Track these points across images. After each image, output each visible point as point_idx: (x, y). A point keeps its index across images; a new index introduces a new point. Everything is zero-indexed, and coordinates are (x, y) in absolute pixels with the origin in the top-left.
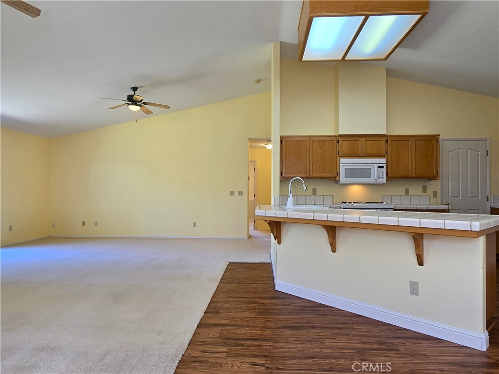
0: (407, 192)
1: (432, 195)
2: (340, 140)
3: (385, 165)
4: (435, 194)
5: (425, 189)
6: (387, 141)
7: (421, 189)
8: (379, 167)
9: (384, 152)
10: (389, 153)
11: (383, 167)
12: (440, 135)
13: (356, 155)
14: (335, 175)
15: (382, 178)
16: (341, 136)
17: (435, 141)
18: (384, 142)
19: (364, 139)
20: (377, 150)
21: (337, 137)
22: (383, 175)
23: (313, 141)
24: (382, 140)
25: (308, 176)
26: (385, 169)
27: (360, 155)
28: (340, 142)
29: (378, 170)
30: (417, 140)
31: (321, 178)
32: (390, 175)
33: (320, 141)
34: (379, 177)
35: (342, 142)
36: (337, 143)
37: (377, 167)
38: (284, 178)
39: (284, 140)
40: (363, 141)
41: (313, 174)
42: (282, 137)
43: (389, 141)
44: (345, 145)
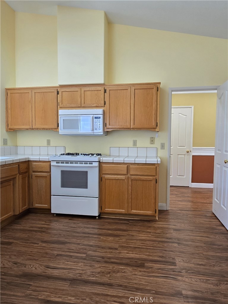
0: (135, 143)
1: (159, 147)
2: (60, 90)
4: (163, 146)
5: (152, 141)
6: (105, 91)
7: (148, 140)
8: (96, 118)
9: (103, 102)
10: (107, 103)
11: (100, 118)
12: (160, 83)
13: (75, 106)
14: (56, 127)
15: (99, 129)
16: (62, 86)
17: (154, 90)
18: (103, 91)
19: (83, 89)
20: (96, 100)
21: (57, 88)
22: (100, 126)
23: (35, 93)
24: (100, 90)
25: (31, 127)
26: (101, 120)
27: (80, 106)
28: (60, 93)
29: (94, 121)
30: (136, 89)
31: (44, 129)
32: (108, 126)
33: (41, 92)
34: (96, 128)
35: (62, 93)
36: (58, 94)
37: (94, 118)
38: (10, 129)
39: (9, 92)
40: (83, 92)
41: (35, 125)
42: (7, 89)
43: (108, 91)
44: (64, 96)
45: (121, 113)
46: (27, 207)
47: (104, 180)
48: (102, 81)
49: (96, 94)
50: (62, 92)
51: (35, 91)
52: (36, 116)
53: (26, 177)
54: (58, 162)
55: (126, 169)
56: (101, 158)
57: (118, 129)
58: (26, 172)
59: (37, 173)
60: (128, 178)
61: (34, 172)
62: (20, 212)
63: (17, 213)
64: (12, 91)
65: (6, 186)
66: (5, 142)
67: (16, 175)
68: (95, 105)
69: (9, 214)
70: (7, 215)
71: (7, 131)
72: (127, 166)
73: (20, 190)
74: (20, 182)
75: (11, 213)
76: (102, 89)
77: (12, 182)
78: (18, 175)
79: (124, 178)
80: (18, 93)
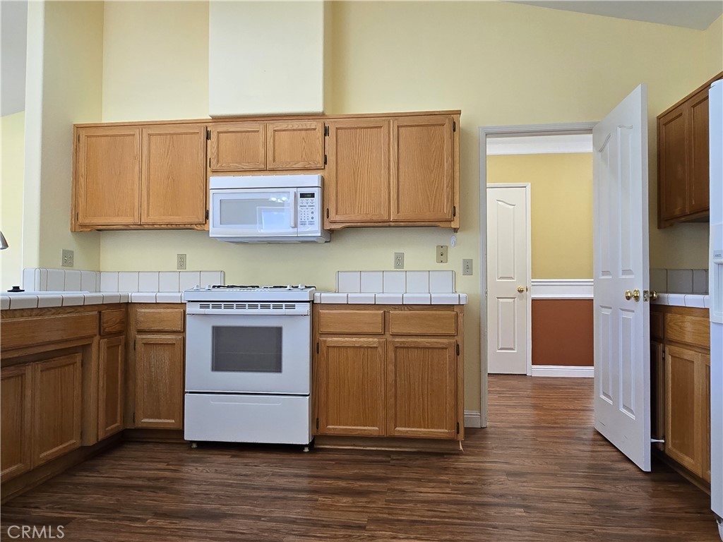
0: (399, 260)
1: (459, 269)
2: (214, 129)
3: (317, 192)
4: (468, 267)
5: (442, 254)
6: (326, 132)
7: (432, 253)
8: (303, 196)
9: (320, 159)
10: (331, 159)
11: (312, 195)
12: (459, 113)
13: (251, 166)
14: (202, 219)
15: (311, 223)
16: (217, 120)
17: (447, 128)
18: (320, 132)
19: (272, 126)
20: (304, 153)
21: (206, 124)
22: (313, 216)
23: (150, 135)
24: (315, 129)
25: (137, 221)
26: (317, 200)
27: (262, 166)
28: (213, 136)
29: (299, 204)
30: (402, 126)
32: (333, 216)
33: (166, 134)
34: (303, 220)
35: (218, 136)
36: (208, 137)
37: (299, 196)
38: (82, 226)
39: (83, 133)
40: (270, 133)
41: (148, 215)
42: (78, 127)
43: (332, 132)
44: (225, 143)
45: (366, 184)
46: (118, 426)
47: (325, 349)
48: (318, 107)
49: (303, 138)
50: (219, 133)
51: (150, 132)
52: (151, 193)
53: (118, 346)
54: (204, 305)
55: (380, 319)
56: (317, 294)
57: (359, 224)
58: (119, 333)
59: (150, 336)
60: (386, 343)
61: (140, 332)
62: (100, 438)
63: (91, 441)
64: (92, 131)
65: (61, 367)
66: (68, 258)
67: (91, 337)
68: (300, 165)
69: (67, 444)
70: (61, 447)
71: (74, 231)
72: (384, 312)
73: (101, 379)
74: (102, 357)
75: (74, 442)
76: (318, 125)
77: (78, 358)
78: (98, 337)
79: (375, 343)
80: (107, 136)
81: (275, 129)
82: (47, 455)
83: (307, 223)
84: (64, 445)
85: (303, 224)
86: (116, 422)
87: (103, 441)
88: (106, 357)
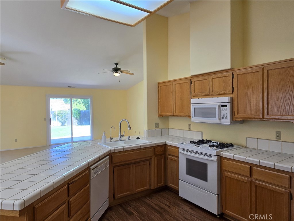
2: (193, 80)
3: (228, 105)
6: (233, 77)
8: (223, 106)
9: (230, 89)
10: (235, 89)
11: (226, 106)
13: (205, 94)
14: (190, 114)
15: (226, 118)
16: (194, 76)
18: (230, 78)
20: (224, 87)
21: (190, 78)
22: (227, 115)
23: (175, 84)
24: (228, 76)
25: (173, 114)
26: (228, 109)
27: (208, 94)
29: (221, 110)
31: (181, 116)
32: (236, 115)
33: (179, 83)
34: (223, 117)
35: (194, 82)
37: (221, 106)
38: (160, 115)
39: (160, 85)
40: (211, 80)
41: (175, 112)
42: (159, 83)
43: (235, 76)
44: (197, 85)
45: (251, 100)
48: (229, 67)
49: (224, 81)
52: (176, 105)
53: (162, 159)
54: (184, 150)
55: (248, 170)
56: (222, 152)
57: (248, 119)
58: (163, 154)
59: (171, 157)
60: (251, 182)
61: (169, 155)
62: (155, 188)
63: (152, 188)
64: (162, 85)
65: (142, 165)
66: (157, 125)
67: (152, 156)
68: (222, 93)
69: (145, 188)
70: (143, 188)
71: (158, 116)
72: (251, 167)
73: (155, 169)
74: (155, 163)
75: (147, 187)
76: (229, 74)
77: (148, 162)
78: (154, 156)
79: (246, 180)
80: (165, 86)
81: (213, 78)
82: (138, 190)
83: (224, 118)
84: (144, 188)
85: (223, 118)
86: (162, 183)
87: (156, 188)
88: (157, 162)
